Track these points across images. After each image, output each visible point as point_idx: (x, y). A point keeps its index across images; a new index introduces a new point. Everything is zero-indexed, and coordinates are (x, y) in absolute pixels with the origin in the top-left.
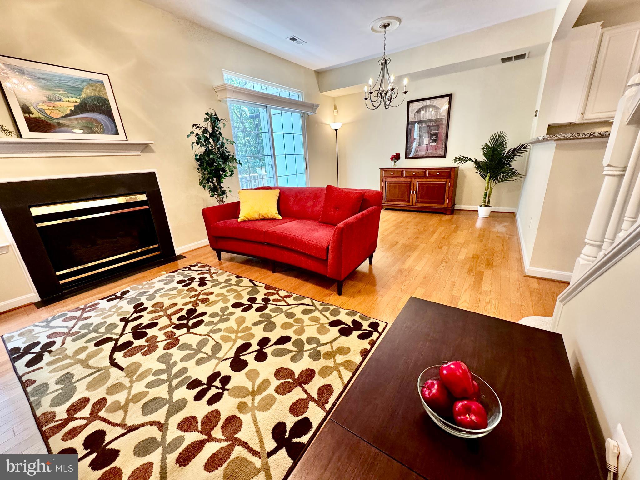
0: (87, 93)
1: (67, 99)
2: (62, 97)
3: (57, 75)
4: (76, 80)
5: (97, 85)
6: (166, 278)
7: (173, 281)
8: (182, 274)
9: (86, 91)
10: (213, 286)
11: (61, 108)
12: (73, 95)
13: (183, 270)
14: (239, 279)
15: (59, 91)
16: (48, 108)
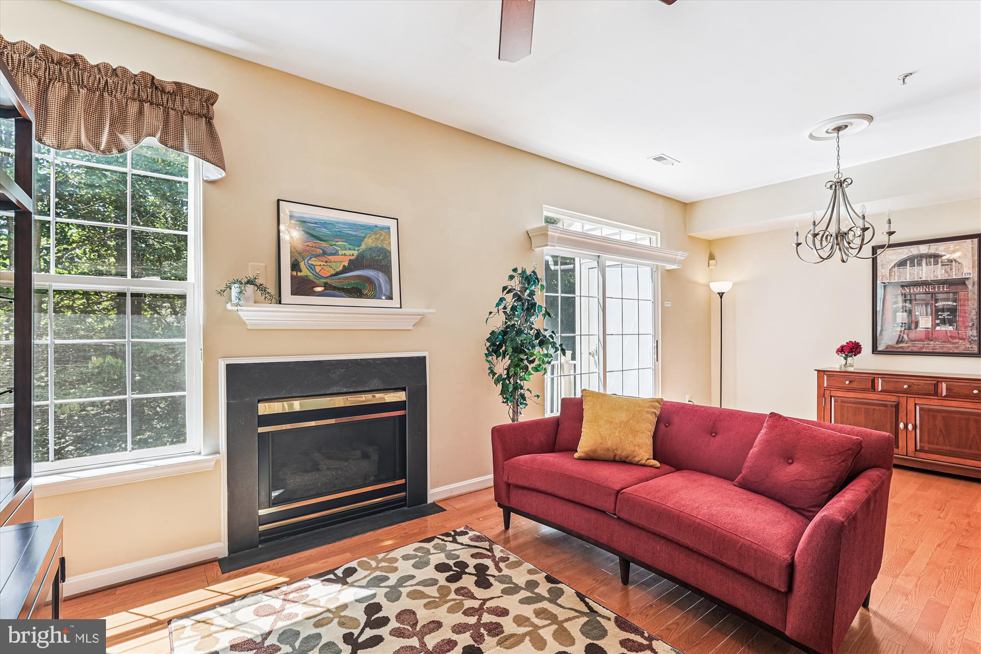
0: (369, 242)
1: (344, 252)
2: (339, 249)
3: (342, 221)
4: (359, 228)
5: (382, 232)
6: (414, 553)
7: (427, 563)
8: (442, 549)
9: (367, 241)
10: (505, 592)
11: (334, 263)
12: (350, 246)
13: (443, 540)
14: (554, 585)
15: (338, 242)
16: (319, 263)
